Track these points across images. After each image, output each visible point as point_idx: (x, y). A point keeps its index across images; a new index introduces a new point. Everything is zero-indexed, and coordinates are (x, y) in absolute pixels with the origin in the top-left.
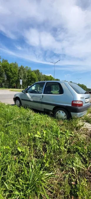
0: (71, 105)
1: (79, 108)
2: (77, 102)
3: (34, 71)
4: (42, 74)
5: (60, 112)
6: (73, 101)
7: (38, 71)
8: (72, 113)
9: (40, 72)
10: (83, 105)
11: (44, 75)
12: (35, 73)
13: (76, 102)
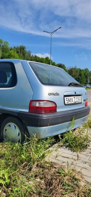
0: (27, 111)
1: (45, 116)
2: (41, 102)
3: (14, 48)
4: (30, 55)
5: (10, 126)
6: (31, 101)
7: (23, 49)
8: (29, 128)
9: (27, 50)
10: (58, 110)
11: (36, 57)
12: (18, 52)
13: (39, 103)
